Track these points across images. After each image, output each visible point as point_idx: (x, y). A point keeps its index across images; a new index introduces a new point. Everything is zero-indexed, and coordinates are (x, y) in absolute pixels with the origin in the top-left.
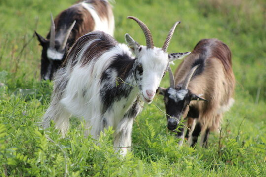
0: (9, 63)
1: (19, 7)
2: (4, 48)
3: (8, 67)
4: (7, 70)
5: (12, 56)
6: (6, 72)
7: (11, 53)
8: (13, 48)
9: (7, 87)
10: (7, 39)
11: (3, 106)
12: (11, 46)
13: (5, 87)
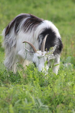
0: (71, 52)
1: (70, 20)
2: (67, 44)
3: (71, 54)
4: (71, 56)
5: (72, 47)
6: (70, 57)
7: (71, 46)
8: (71, 43)
9: (73, 65)
10: (67, 39)
11: (73, 75)
12: (70, 42)
13: (71, 65)
